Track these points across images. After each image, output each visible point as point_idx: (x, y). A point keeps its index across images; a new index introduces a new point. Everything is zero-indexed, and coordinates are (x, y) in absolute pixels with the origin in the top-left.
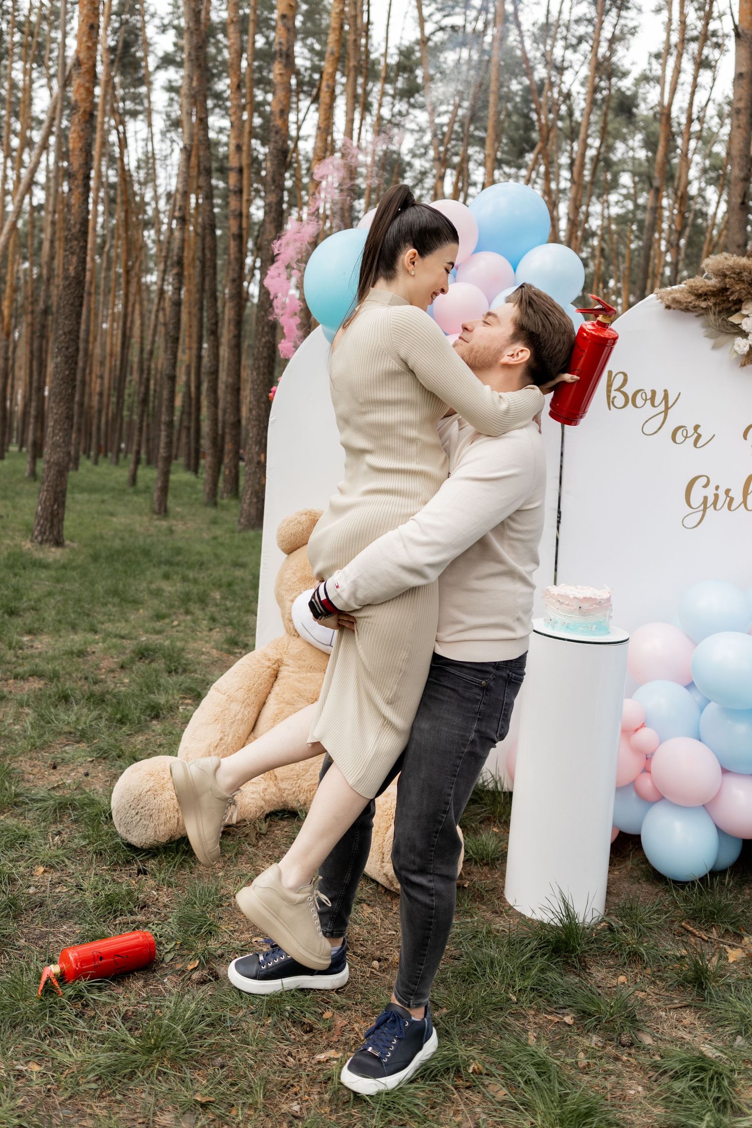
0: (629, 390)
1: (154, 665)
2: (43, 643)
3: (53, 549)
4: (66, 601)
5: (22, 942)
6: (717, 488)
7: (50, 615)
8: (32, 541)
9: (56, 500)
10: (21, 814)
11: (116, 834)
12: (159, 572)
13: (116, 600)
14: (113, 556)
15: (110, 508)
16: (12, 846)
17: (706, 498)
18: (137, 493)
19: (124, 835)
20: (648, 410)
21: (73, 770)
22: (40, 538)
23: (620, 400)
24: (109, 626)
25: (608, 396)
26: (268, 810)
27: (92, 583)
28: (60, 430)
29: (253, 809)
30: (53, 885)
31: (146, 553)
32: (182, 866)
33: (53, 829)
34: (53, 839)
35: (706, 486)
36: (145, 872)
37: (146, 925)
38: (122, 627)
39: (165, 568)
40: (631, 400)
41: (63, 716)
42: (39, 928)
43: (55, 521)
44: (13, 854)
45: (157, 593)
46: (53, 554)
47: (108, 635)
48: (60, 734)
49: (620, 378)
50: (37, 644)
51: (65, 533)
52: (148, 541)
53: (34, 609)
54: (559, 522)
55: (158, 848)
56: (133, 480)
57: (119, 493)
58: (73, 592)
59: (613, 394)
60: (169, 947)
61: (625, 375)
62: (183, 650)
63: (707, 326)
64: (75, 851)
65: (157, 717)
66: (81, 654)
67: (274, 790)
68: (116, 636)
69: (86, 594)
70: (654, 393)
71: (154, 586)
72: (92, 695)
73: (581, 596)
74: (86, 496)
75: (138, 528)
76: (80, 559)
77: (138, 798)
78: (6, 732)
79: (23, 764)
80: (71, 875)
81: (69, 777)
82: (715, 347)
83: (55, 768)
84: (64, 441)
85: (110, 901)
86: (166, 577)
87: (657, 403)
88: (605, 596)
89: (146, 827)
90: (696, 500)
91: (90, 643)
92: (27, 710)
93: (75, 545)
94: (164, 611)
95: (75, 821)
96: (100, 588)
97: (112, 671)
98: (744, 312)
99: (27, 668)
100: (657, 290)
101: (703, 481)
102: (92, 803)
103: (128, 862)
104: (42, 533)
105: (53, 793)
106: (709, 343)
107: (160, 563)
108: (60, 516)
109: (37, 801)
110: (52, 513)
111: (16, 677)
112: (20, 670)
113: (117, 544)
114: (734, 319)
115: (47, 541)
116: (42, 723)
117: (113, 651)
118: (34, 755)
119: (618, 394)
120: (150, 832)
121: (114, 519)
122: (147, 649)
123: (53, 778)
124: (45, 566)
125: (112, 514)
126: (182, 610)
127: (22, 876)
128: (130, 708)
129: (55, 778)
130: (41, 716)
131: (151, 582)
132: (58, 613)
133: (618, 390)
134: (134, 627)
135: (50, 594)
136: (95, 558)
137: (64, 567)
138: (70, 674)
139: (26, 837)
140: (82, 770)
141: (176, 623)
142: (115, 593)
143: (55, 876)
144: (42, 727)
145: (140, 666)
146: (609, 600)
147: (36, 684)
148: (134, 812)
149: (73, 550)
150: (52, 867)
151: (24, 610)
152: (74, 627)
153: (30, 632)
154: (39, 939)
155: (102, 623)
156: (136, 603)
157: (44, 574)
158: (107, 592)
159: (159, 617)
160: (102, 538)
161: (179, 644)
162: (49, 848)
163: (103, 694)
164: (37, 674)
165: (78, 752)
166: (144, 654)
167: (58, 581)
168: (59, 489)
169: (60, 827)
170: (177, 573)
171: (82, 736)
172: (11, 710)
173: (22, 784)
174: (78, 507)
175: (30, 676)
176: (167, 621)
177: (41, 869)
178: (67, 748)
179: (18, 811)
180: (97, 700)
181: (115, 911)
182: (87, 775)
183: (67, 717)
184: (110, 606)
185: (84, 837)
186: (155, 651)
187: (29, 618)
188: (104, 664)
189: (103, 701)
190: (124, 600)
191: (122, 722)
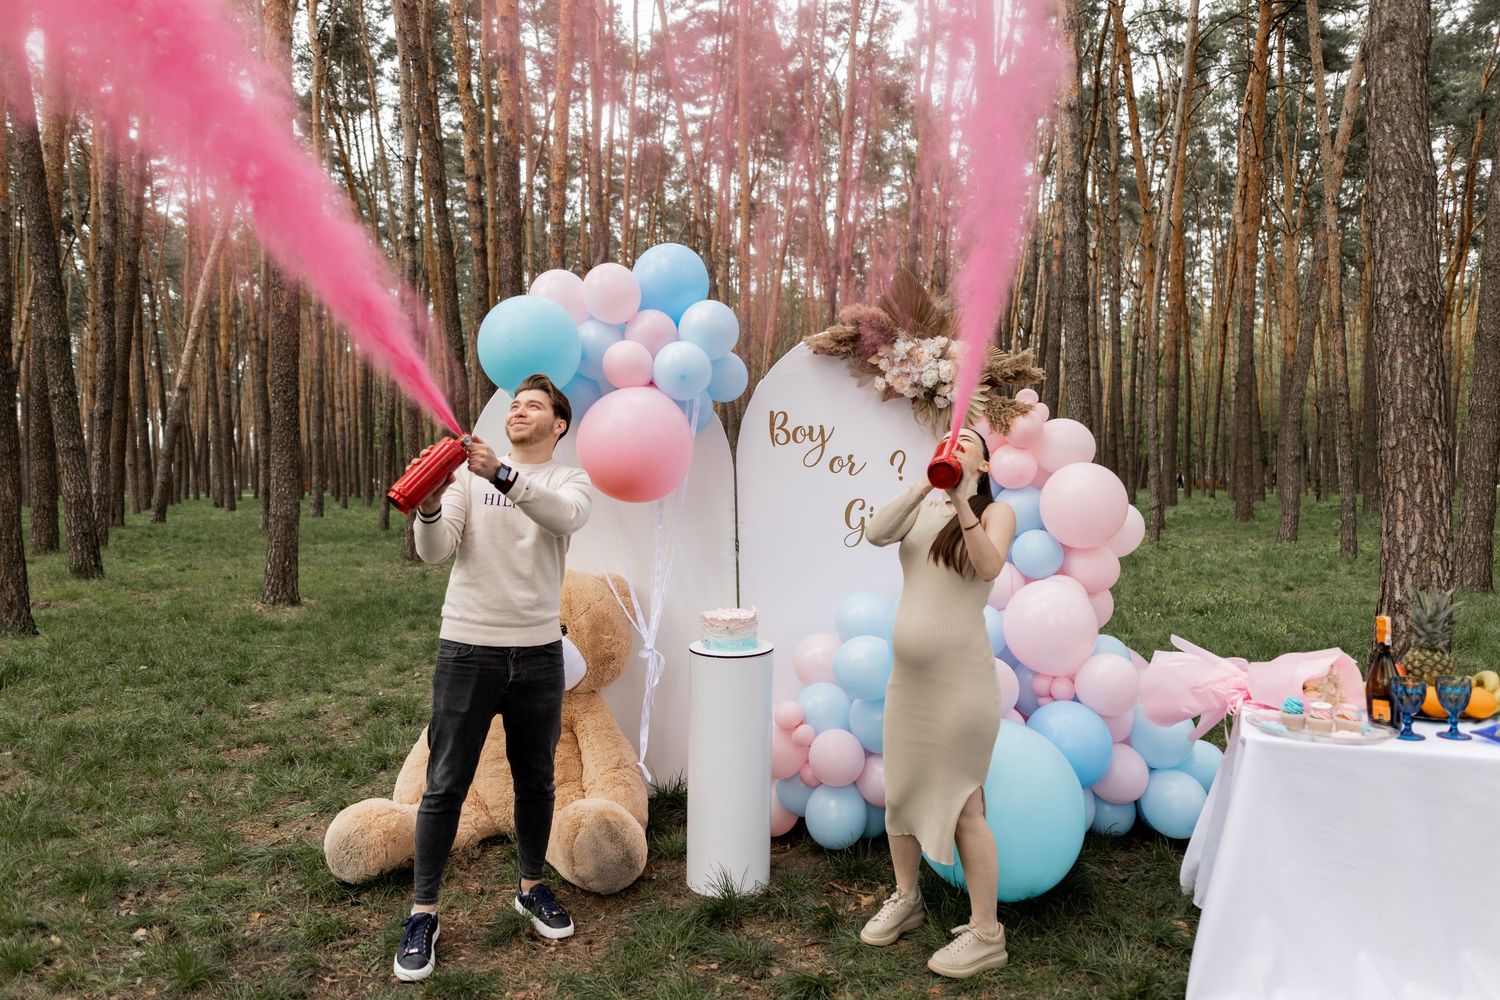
0: (790, 427)
1: (388, 719)
2: (272, 709)
3: (288, 609)
4: (299, 662)
5: (236, 975)
6: (872, 509)
7: (279, 680)
8: (263, 602)
9: (286, 555)
10: (240, 871)
11: (331, 875)
12: (404, 622)
13: (355, 657)
14: (355, 610)
15: (356, 556)
16: (230, 899)
17: (863, 519)
18: (389, 537)
19: (338, 875)
20: (808, 445)
21: (294, 827)
22: (272, 598)
23: (782, 437)
24: (345, 685)
25: (772, 434)
26: (479, 837)
27: (329, 643)
28: (285, 480)
29: (466, 838)
30: (269, 926)
31: (392, 603)
32: (392, 895)
33: (272, 879)
34: (271, 888)
35: (862, 508)
36: (358, 904)
37: (355, 946)
38: (359, 684)
39: (411, 618)
40: (792, 436)
41: (286, 777)
42: (252, 962)
43: (288, 578)
44: (229, 906)
45: (400, 646)
46: (289, 614)
47: (343, 693)
48: (282, 794)
49: (781, 416)
50: (265, 710)
51: (302, 589)
52: (397, 590)
53: (262, 675)
54: (737, 550)
55: (370, 882)
56: (386, 522)
57: (368, 538)
58: (307, 653)
59: (776, 432)
60: (373, 961)
61: (785, 414)
62: (419, 700)
63: (850, 366)
64: (291, 895)
65: (384, 768)
66: (312, 715)
67: (485, 818)
68: (351, 694)
69: (321, 654)
70: (811, 428)
71: (398, 638)
72: (318, 754)
73: (728, 618)
74: (331, 545)
75: (387, 576)
76: (319, 617)
77: (348, 839)
78: (226, 800)
79: (245, 827)
80: (285, 916)
81: (289, 833)
82: (860, 385)
83: (276, 826)
84: (290, 492)
85: (320, 931)
86: (412, 627)
87: (814, 438)
88: (750, 615)
89: (356, 864)
90: (855, 521)
91: (322, 704)
92: (250, 777)
93: (313, 602)
94: (406, 663)
95: (294, 870)
96: (337, 646)
97: (344, 729)
98: (880, 354)
99: (251, 735)
100: (805, 338)
101: (859, 504)
102: (311, 851)
103: (343, 899)
104: (274, 593)
105: (271, 849)
106: (854, 382)
107: (407, 613)
108: (294, 572)
109: (256, 857)
110: (283, 570)
111: (239, 746)
112: (244, 738)
113: (362, 596)
114: (873, 360)
115: (280, 600)
116: (265, 786)
117: (347, 710)
118: (256, 817)
119: (780, 432)
120: (361, 868)
121: (361, 570)
122: (382, 703)
123: (274, 836)
124: (278, 628)
125: (359, 564)
126: (426, 661)
127: (238, 924)
128: (356, 762)
129: (276, 836)
130: (264, 780)
131: (395, 635)
132: (290, 676)
133: (780, 428)
134: (372, 683)
135: (281, 658)
136: (335, 614)
137: (299, 627)
138: (298, 737)
139: (244, 890)
140: (302, 825)
141: (417, 674)
142: (354, 649)
143: (271, 919)
144: (264, 790)
145: (373, 721)
146: (753, 619)
147: (260, 750)
148: (344, 852)
149: (310, 607)
150: (268, 912)
151: (252, 677)
152: (306, 690)
153: (257, 699)
154: (253, 971)
155: (337, 682)
156: (376, 657)
157: (275, 637)
158: (344, 650)
159: (400, 670)
160: (345, 591)
161: (417, 695)
162: (268, 895)
163: (329, 753)
164: (259, 740)
165: (302, 809)
166: (379, 708)
167: (291, 643)
168: (289, 544)
169: (278, 877)
170: (425, 622)
171: (307, 794)
172: (232, 777)
173: (243, 845)
174: (321, 559)
175: (257, 742)
176: (407, 673)
177: (258, 915)
178: (290, 807)
179: (237, 869)
180: (322, 759)
181: (325, 939)
182: (308, 828)
183: (291, 777)
184: (347, 664)
185: (301, 882)
186: (390, 705)
187: (257, 685)
188: (337, 723)
189: (330, 759)
190: (364, 656)
191: (347, 776)
